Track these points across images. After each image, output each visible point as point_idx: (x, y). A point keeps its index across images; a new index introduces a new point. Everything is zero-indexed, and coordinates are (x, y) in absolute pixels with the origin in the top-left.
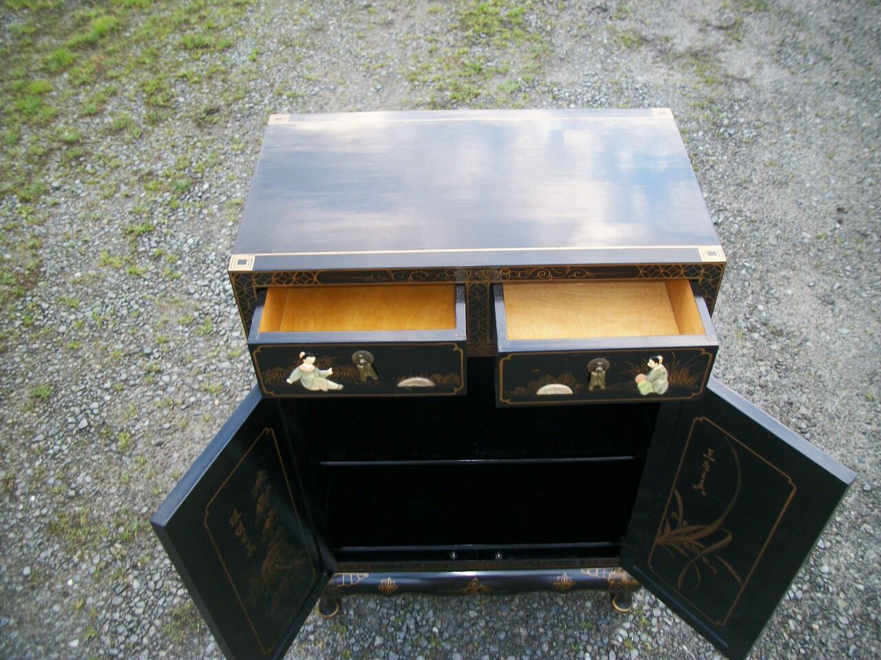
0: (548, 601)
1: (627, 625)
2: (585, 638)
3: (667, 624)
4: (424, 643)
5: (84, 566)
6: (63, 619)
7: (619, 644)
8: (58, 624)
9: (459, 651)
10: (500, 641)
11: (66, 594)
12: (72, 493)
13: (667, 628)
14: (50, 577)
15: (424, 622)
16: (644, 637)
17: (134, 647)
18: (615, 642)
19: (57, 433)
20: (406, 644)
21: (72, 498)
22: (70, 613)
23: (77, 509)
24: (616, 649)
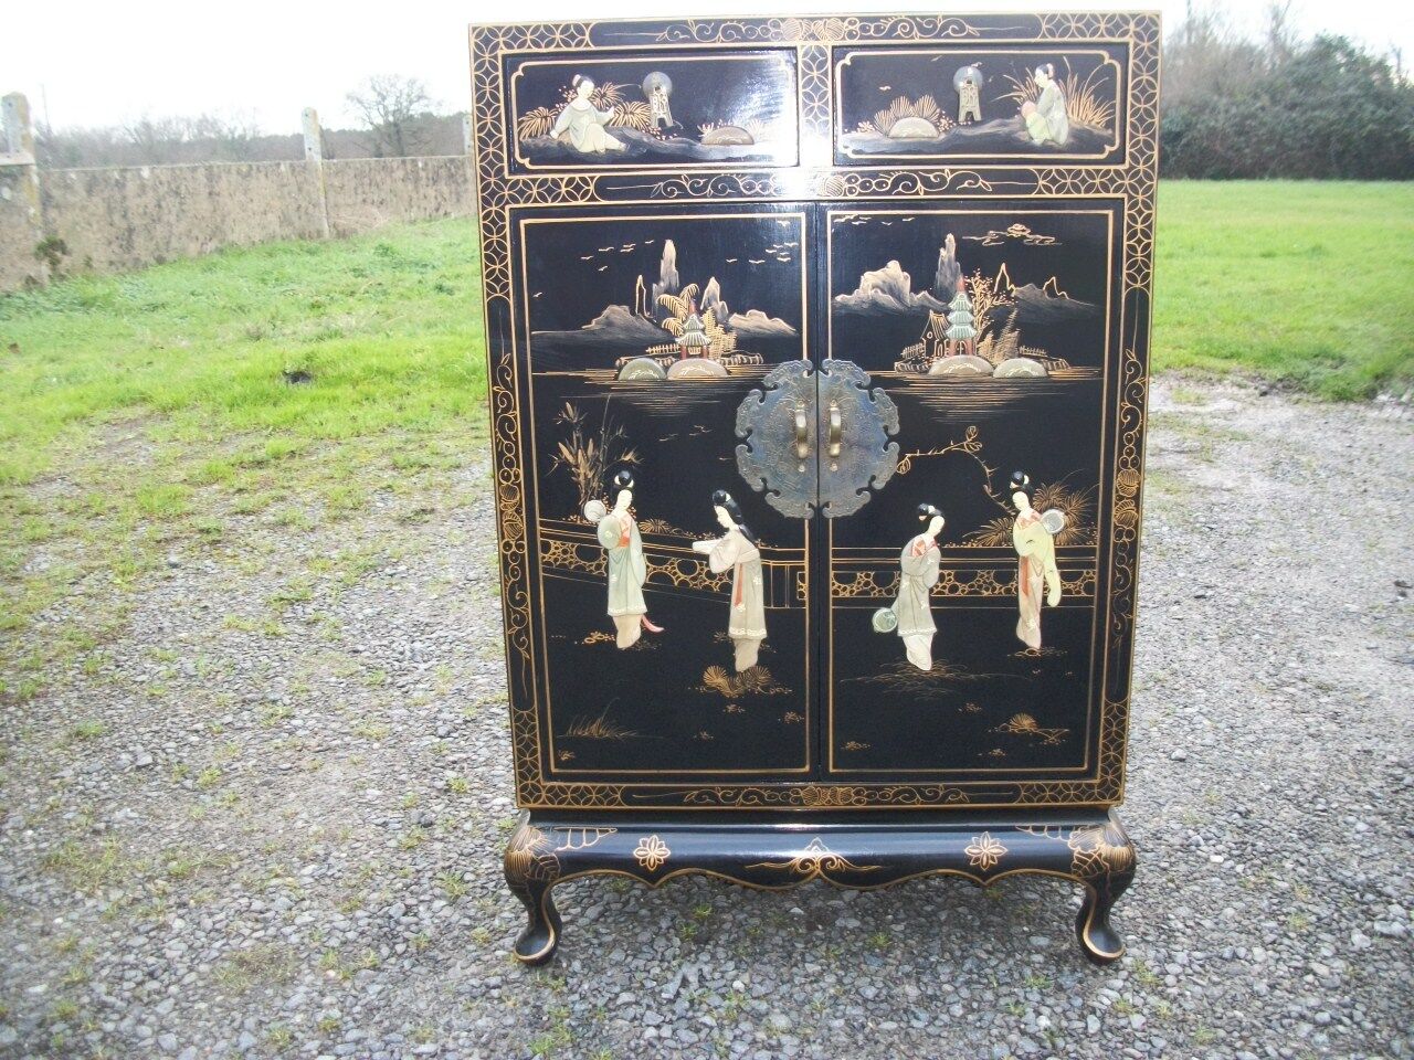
0: (958, 953)
1: (1119, 983)
2: (1034, 997)
3: (1196, 983)
4: (715, 1000)
5: (90, 903)
6: (29, 961)
7: (1104, 1007)
8: (16, 965)
9: (784, 1012)
10: (866, 1000)
11: (44, 933)
12: (102, 826)
13: (1197, 989)
14: (25, 914)
15: (717, 975)
16: (1153, 1000)
17: (149, 995)
18: (1096, 1004)
19: (98, 771)
20: (679, 1000)
21: (96, 832)
22: (43, 953)
23: (102, 844)
24: (1098, 1013)
